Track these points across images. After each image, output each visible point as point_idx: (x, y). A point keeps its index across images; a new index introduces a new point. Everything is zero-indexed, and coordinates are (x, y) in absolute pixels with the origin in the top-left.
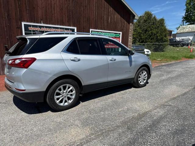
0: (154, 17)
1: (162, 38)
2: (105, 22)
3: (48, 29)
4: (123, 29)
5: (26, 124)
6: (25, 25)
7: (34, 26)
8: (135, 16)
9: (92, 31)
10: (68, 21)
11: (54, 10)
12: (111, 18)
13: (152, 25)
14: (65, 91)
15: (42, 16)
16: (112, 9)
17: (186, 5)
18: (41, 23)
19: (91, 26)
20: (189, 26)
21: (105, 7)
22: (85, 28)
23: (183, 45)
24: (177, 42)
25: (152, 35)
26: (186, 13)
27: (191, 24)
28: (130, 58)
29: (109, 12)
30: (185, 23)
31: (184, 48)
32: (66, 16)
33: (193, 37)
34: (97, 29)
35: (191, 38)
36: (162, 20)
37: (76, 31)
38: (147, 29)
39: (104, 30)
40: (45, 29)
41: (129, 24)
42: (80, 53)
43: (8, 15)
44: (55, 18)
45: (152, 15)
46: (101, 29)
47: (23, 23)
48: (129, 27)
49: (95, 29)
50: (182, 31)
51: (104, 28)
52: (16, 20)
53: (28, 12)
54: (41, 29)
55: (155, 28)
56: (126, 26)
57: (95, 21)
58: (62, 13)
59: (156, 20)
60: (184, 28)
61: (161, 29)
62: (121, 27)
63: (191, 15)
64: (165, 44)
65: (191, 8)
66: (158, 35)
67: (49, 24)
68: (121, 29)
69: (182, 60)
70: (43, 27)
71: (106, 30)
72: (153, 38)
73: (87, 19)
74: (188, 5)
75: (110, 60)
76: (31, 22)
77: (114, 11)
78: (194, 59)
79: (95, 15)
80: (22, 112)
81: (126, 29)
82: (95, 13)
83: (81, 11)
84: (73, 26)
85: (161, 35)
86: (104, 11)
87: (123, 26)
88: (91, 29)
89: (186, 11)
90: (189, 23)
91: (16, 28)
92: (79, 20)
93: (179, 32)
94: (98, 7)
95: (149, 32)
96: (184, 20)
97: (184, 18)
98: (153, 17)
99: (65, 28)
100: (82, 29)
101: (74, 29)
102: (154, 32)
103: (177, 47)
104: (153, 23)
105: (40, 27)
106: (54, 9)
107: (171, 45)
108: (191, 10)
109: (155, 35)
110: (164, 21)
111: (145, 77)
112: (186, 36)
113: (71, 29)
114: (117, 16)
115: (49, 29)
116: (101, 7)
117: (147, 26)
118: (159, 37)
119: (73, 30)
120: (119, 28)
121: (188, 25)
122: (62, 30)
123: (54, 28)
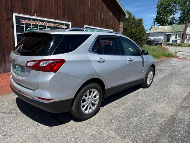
0: (134, 17)
1: (140, 37)
2: (99, 19)
3: (42, 23)
4: (114, 27)
5: (53, 140)
6: (16, 16)
7: (26, 19)
8: (125, 14)
9: (86, 27)
10: (63, 16)
11: (49, 2)
12: (104, 15)
13: (131, 24)
14: (90, 97)
15: (36, 7)
16: (105, 6)
17: (157, 8)
18: (35, 16)
19: (85, 22)
20: (160, 27)
21: (99, 3)
22: (80, 23)
23: (157, 44)
24: (152, 41)
25: (131, 34)
26: (157, 15)
27: (161, 25)
28: (143, 58)
29: (102, 9)
30: (156, 24)
31: (158, 47)
32: (61, 9)
33: (163, 37)
34: (91, 26)
35: (162, 38)
36: (140, 20)
37: (70, 26)
38: (126, 28)
39: (98, 27)
40: (38, 23)
41: (120, 22)
42: (103, 53)
44: (49, 11)
45: (131, 15)
46: (94, 26)
47: (14, 15)
48: (120, 26)
49: (89, 25)
50: (154, 31)
51: (98, 25)
52: (6, 11)
53: (20, 2)
54: (34, 22)
55: (134, 27)
56: (117, 24)
57: (90, 17)
58: (57, 5)
59: (135, 19)
60: (156, 29)
61: (140, 28)
62: (113, 25)
63: (162, 17)
64: (143, 43)
65: (161, 10)
66: (137, 34)
67: (44, 17)
68: (112, 27)
69: (163, 59)
70: (37, 20)
71: (99, 27)
72: (133, 37)
73: (82, 15)
74: (159, 8)
75: (129, 61)
76: (24, 14)
77: (107, 8)
78: (172, 58)
79: (90, 11)
80: (39, 123)
81: (117, 27)
82: (90, 9)
83: (77, 6)
84: (68, 21)
85: (140, 34)
86: (98, 7)
87: (114, 24)
88: (86, 25)
89: (157, 13)
90: (159, 24)
91: (6, 20)
92: (74, 15)
93: (152, 32)
94: (93, 2)
95: (128, 30)
96: (155, 22)
97: (155, 19)
98: (132, 17)
99: (60, 23)
100: (77, 25)
101: (69, 24)
102: (133, 31)
103: (152, 45)
104: (133, 22)
105: (34, 20)
107: (147, 44)
108: (161, 12)
109: (134, 34)
110: (142, 21)
111: (151, 77)
112: (158, 36)
113: (66, 25)
114: (110, 14)
115: (44, 23)
116: (96, 3)
117: (127, 25)
118: (137, 36)
119: (68, 26)
120: (111, 25)
121: (158, 26)
122: (57, 25)
123: (48, 22)
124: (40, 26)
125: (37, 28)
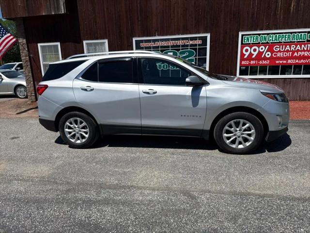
3: (164, 42)
6: (136, 41)
7: (146, 41)
9: (243, 35)
11: (174, 14)
15: (157, 25)
18: (155, 36)
19: (241, 26)
39: (276, 29)
40: (160, 43)
43: (120, 32)
44: (174, 24)
46: (266, 30)
47: (134, 40)
51: (275, 25)
52: (127, 37)
53: (140, 24)
54: (155, 44)
57: (253, 15)
67: (167, 35)
70: (158, 40)
75: (145, 93)
84: (204, 32)
99: (191, 38)
101: (207, 37)
105: (154, 41)
106: (174, 12)
113: (200, 38)
115: (166, 43)
119: (204, 39)
122: (185, 41)
123: (172, 39)
124: (162, 47)
125: (159, 50)
